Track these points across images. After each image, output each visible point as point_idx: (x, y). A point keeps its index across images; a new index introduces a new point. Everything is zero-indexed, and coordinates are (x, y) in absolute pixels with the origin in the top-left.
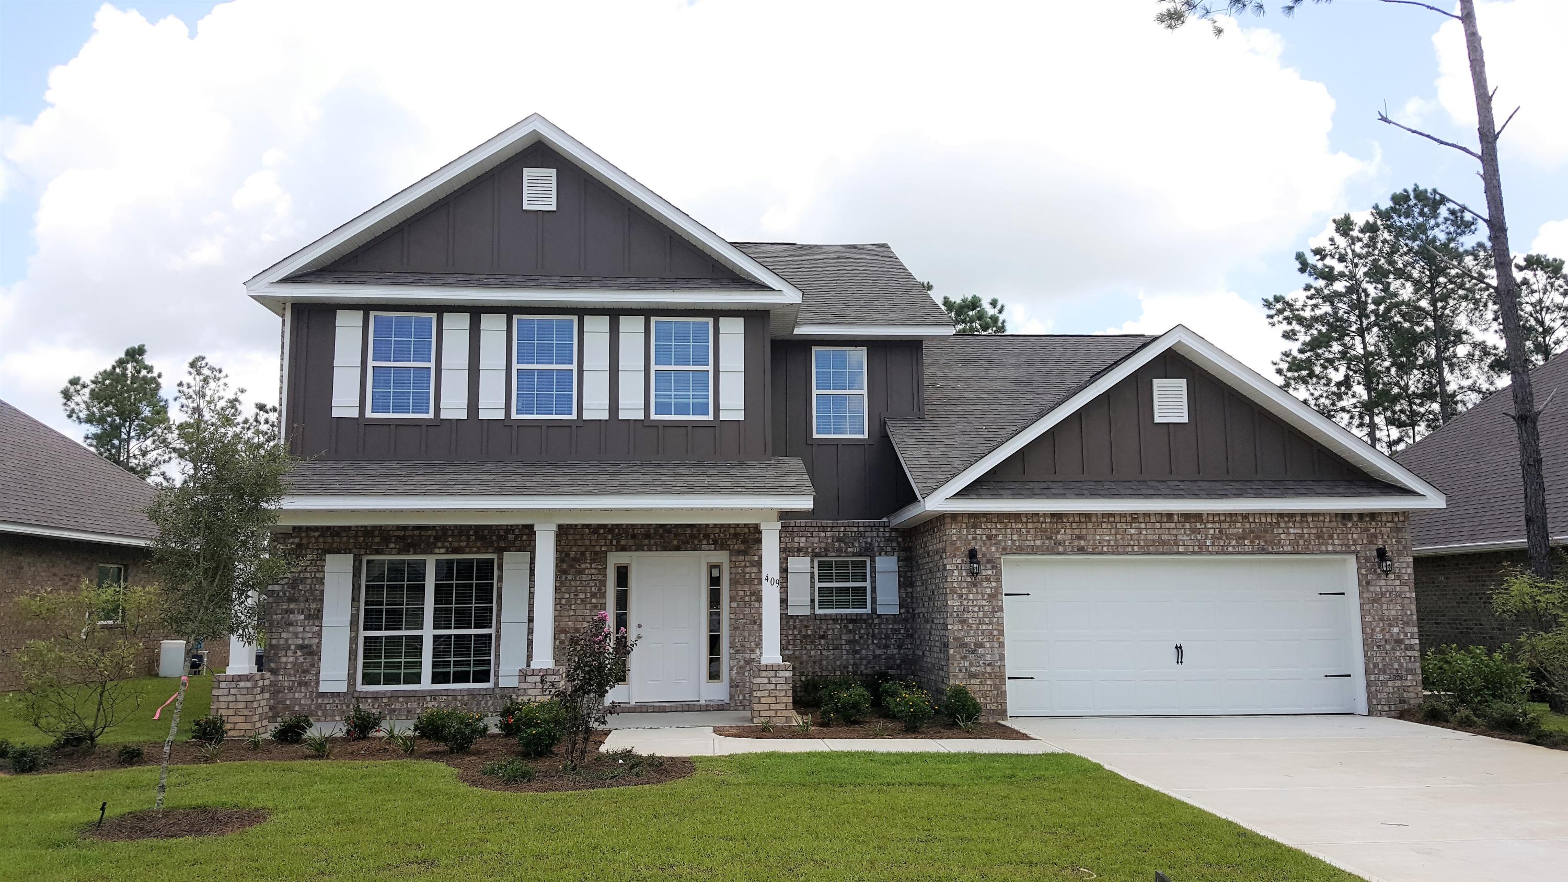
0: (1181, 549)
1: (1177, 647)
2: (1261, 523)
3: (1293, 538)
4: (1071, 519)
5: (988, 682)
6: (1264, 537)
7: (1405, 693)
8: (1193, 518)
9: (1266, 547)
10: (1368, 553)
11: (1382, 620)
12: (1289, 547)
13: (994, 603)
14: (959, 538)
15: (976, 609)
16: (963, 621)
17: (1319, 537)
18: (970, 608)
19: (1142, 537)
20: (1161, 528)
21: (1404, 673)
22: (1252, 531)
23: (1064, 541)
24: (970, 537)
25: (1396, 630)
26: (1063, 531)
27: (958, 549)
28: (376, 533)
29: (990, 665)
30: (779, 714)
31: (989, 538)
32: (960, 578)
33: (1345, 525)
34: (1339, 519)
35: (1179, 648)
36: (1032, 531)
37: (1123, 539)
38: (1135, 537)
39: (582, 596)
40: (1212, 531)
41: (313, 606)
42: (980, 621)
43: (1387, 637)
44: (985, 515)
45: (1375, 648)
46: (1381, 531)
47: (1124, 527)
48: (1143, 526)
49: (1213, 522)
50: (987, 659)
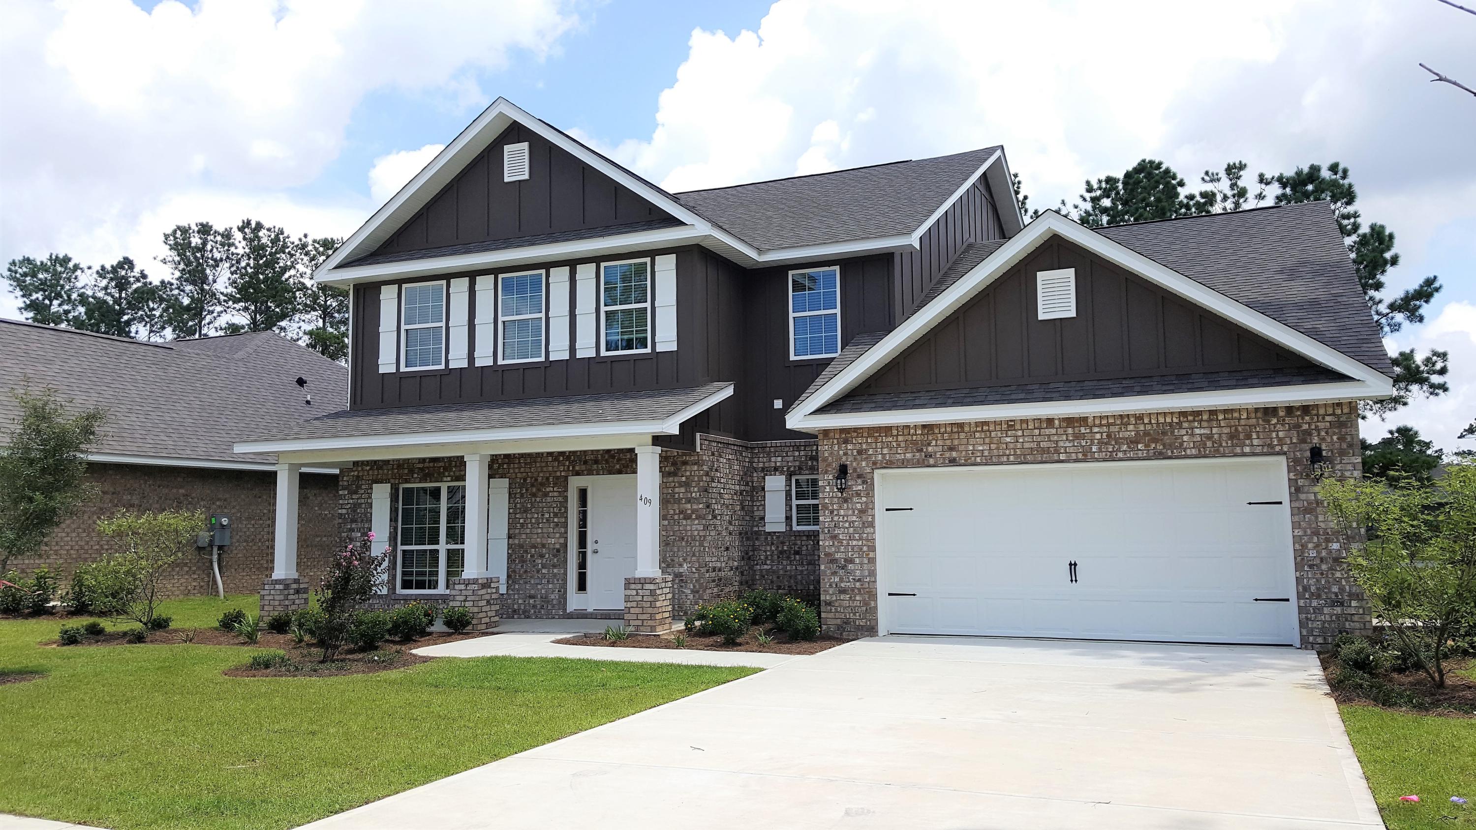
0: (1062, 457)
1: (1071, 564)
2: (1158, 424)
3: (1199, 439)
4: (943, 430)
5: (858, 598)
6: (1162, 440)
7: (1347, 623)
8: (1077, 422)
9: (1164, 451)
10: (1298, 454)
11: (1316, 533)
12: (1193, 450)
13: (864, 519)
14: (831, 454)
15: (847, 525)
16: (834, 537)
17: (1232, 437)
18: (841, 523)
19: (1019, 445)
20: (1040, 435)
21: (1346, 598)
22: (1146, 433)
23: (935, 453)
24: (841, 452)
25: (1335, 546)
26: (934, 443)
27: (829, 465)
28: (406, 466)
29: (859, 580)
30: (645, 624)
31: (860, 452)
32: (831, 494)
33: (1268, 422)
34: (1259, 415)
35: (1073, 566)
36: (903, 444)
37: (998, 448)
38: (1011, 446)
39: (547, 516)
40: (1098, 436)
41: (366, 526)
42: (850, 537)
43: (1324, 554)
44: (857, 430)
45: (1306, 568)
46: (1316, 427)
47: (999, 434)
48: (1020, 433)
49: (1101, 425)
50: (857, 574)
